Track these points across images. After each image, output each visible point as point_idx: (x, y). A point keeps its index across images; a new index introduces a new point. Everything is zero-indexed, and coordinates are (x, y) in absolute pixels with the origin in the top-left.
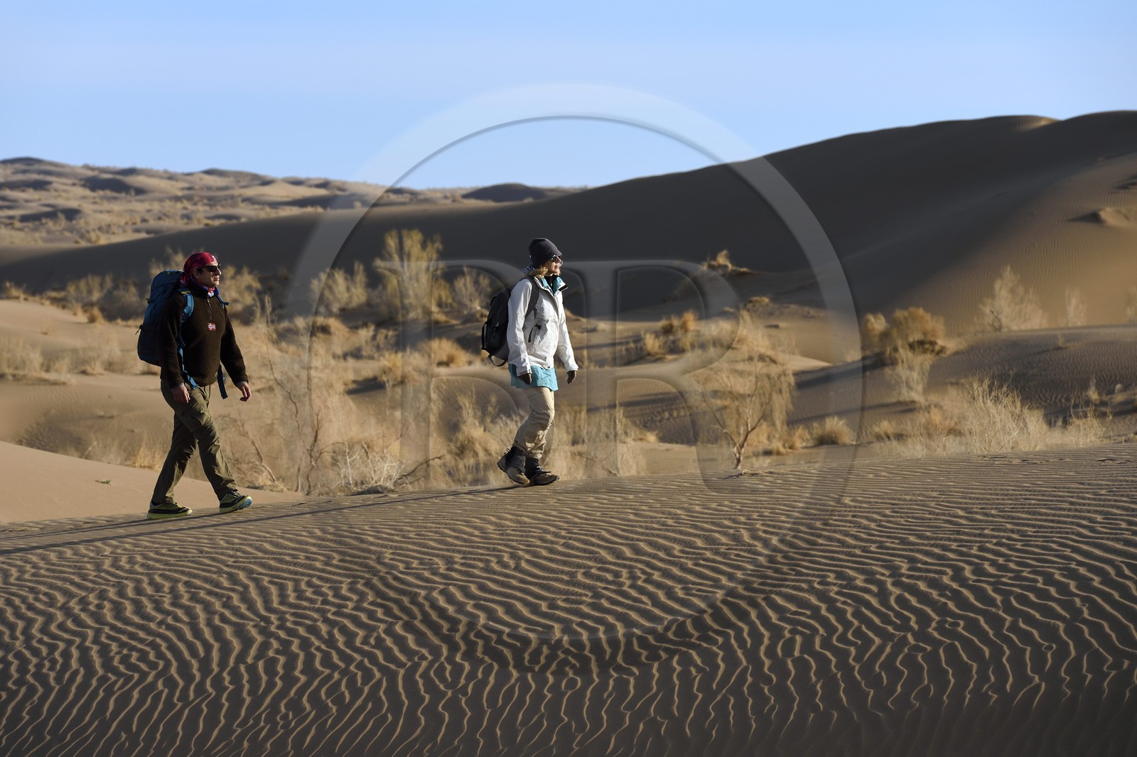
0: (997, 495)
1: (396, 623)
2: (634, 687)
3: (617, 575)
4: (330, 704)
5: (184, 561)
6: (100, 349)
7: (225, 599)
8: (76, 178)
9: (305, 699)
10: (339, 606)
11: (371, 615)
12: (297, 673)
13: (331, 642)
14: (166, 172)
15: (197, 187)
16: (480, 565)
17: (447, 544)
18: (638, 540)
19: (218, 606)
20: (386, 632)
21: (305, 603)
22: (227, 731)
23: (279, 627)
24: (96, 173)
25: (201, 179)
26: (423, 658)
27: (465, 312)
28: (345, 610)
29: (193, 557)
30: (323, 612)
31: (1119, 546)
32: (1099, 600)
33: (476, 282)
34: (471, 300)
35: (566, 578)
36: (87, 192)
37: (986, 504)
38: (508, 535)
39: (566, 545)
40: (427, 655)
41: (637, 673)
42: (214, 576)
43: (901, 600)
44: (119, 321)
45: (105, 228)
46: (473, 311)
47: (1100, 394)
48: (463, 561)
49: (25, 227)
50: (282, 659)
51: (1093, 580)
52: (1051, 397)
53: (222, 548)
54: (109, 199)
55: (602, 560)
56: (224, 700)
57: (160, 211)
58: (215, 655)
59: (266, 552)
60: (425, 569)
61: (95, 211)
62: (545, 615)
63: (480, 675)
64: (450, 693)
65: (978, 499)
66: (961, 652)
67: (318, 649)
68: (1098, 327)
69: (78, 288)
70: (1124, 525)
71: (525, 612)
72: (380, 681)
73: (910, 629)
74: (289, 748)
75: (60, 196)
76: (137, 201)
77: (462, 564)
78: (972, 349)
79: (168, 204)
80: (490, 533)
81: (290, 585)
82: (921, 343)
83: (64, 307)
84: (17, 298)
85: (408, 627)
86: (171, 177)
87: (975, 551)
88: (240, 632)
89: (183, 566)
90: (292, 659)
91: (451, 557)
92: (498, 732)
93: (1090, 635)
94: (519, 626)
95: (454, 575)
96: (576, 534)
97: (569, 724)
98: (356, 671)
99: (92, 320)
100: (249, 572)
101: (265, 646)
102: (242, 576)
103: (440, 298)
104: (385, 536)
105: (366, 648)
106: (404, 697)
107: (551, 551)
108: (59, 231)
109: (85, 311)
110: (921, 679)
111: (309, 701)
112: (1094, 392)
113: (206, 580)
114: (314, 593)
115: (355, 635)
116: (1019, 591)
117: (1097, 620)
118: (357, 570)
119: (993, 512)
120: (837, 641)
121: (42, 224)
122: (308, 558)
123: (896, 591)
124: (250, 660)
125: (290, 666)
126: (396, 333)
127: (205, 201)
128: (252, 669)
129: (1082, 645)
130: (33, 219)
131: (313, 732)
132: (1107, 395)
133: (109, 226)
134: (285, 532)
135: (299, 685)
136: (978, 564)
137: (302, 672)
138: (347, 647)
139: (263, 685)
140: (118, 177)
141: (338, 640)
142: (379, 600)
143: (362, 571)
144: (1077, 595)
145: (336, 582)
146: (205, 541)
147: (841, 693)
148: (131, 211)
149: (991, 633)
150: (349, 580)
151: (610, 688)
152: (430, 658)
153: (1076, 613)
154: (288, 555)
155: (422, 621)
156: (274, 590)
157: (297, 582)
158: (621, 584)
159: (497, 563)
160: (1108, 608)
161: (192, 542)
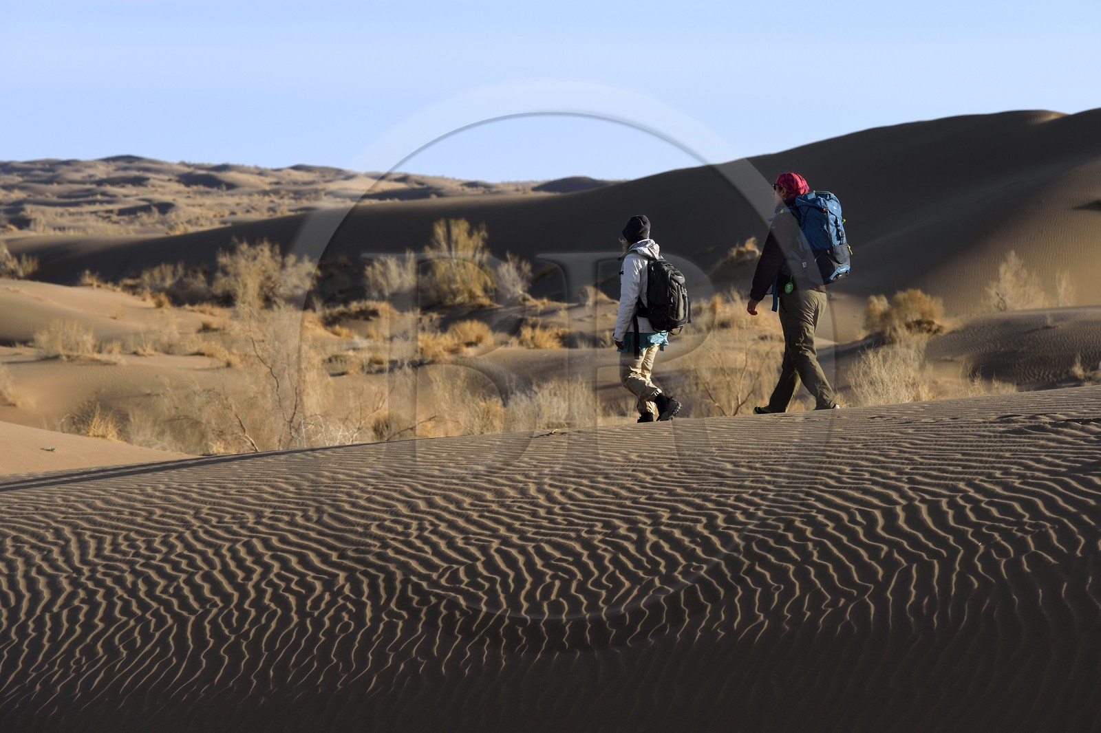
0: (766, 449)
1: (197, 573)
2: (401, 630)
3: (407, 526)
4: (121, 649)
5: (18, 517)
6: (161, 332)
7: (45, 553)
8: (173, 175)
9: (99, 645)
10: (148, 558)
11: (176, 566)
12: (96, 621)
13: (133, 592)
14: (256, 168)
15: (284, 182)
16: (286, 518)
17: (261, 499)
18: (435, 494)
19: (38, 559)
20: (185, 582)
21: (118, 556)
22: (24, 674)
23: (88, 579)
24: (191, 170)
25: (289, 175)
26: (215, 605)
27: (509, 296)
28: (153, 562)
29: (28, 514)
30: (131, 563)
31: (857, 495)
32: (829, 544)
33: (519, 268)
34: (514, 285)
35: (360, 529)
36: (182, 187)
37: (754, 458)
38: (320, 491)
39: (369, 500)
40: (219, 602)
41: (406, 617)
42: (42, 531)
43: (656, 548)
44: (187, 306)
45: (194, 221)
46: (516, 295)
47: (1084, 370)
48: (272, 515)
49: (121, 220)
50: (85, 608)
51: (827, 525)
52: (1040, 373)
53: (57, 505)
54: (202, 193)
55: (397, 514)
56: (24, 647)
57: (249, 205)
58: (25, 605)
59: (95, 508)
60: (234, 523)
61: (188, 205)
62: (333, 565)
63: (263, 621)
64: (233, 638)
65: (748, 453)
66: (700, 593)
67: (121, 598)
68: (1086, 307)
69: (152, 276)
70: (867, 476)
71: (316, 561)
72: (171, 628)
73: (658, 573)
74: (77, 691)
75: (156, 191)
76: (228, 195)
77: (270, 518)
78: (967, 329)
79: (256, 197)
80: (304, 489)
81: (109, 539)
82: (919, 323)
83: (134, 294)
84: (91, 285)
85: (207, 577)
86: (261, 173)
87: (731, 501)
88: (53, 584)
89: (16, 522)
90: (95, 606)
91: (262, 512)
92: (271, 673)
93: (815, 576)
94: (307, 575)
95: (260, 528)
96: (381, 489)
97: (337, 665)
98: (150, 618)
99: (160, 305)
100: (74, 527)
101: (73, 595)
102: (67, 531)
103: (486, 283)
104: (208, 492)
105: (164, 596)
106: (190, 642)
107: (354, 505)
108: (152, 223)
109: (153, 297)
110: (660, 618)
111: (102, 647)
112: (1079, 368)
113: (33, 535)
114: (129, 546)
115: (156, 584)
116: (760, 536)
117: (824, 563)
118: (173, 525)
119: (758, 465)
120: (591, 585)
121: (137, 217)
122: (131, 514)
123: (652, 538)
124: (55, 609)
125: (91, 614)
126: (440, 316)
127: (291, 195)
128: (56, 618)
129: (807, 585)
130: (131, 212)
131: (102, 675)
132: (1091, 370)
133: (198, 219)
134: (119, 489)
135: (96, 631)
136: (731, 512)
137: (101, 620)
138: (147, 596)
139: (63, 633)
140: (213, 173)
141: (140, 590)
142: (186, 552)
143: (177, 525)
144: (811, 540)
145: (151, 535)
146: (44, 499)
147: (587, 633)
148: (221, 205)
149: (729, 575)
150: (163, 534)
151: (380, 632)
152: (221, 605)
153: (806, 555)
154: (115, 511)
155: (221, 572)
156: (92, 544)
157: (115, 536)
158: (409, 535)
159: (302, 516)
160: (835, 551)
161: (32, 500)
